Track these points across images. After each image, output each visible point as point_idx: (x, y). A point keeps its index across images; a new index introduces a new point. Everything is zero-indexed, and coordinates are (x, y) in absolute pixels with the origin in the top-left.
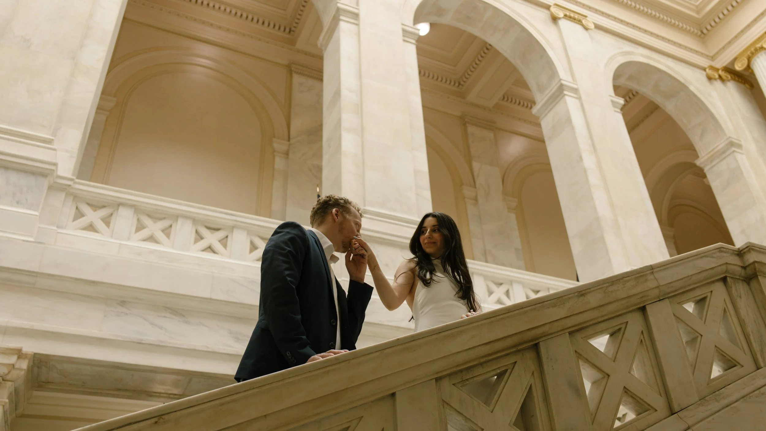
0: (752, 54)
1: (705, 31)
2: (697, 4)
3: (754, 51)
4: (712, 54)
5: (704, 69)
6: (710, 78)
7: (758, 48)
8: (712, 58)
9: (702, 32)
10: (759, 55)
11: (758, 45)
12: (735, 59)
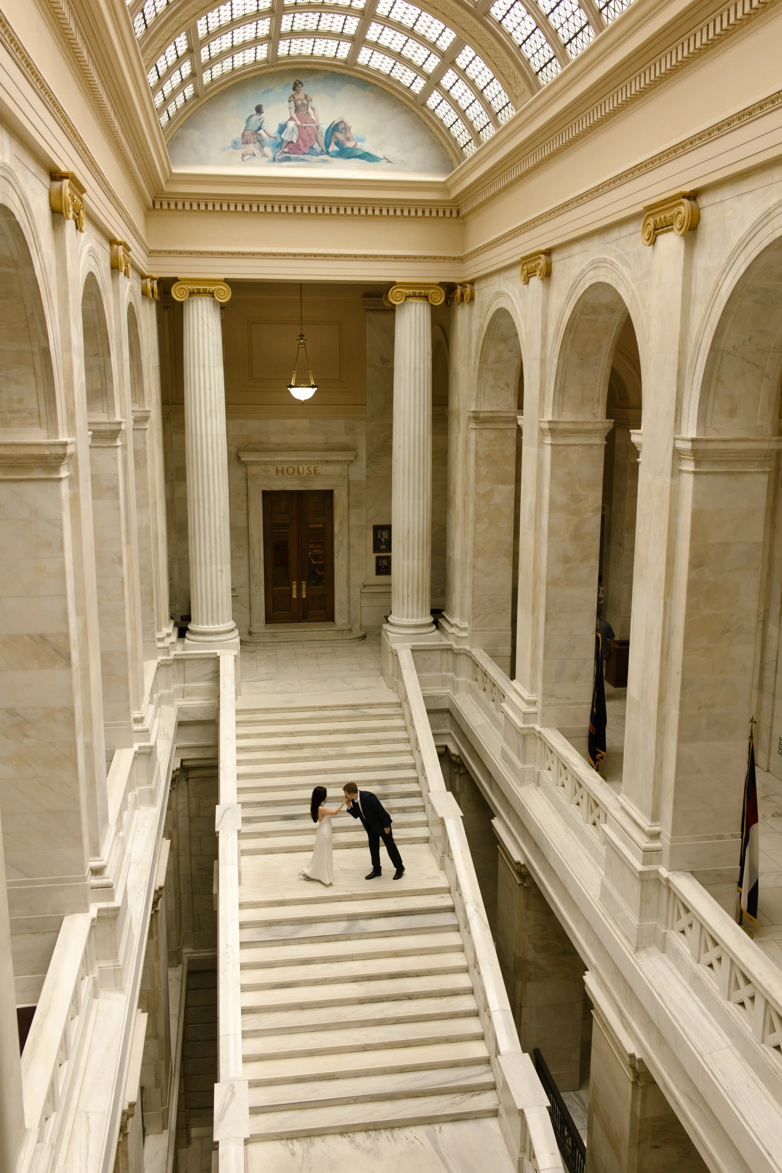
0: (199, 292)
1: (158, 206)
2: (174, 171)
3: (202, 291)
4: (152, 248)
5: (143, 277)
6: (144, 293)
7: (208, 292)
8: (151, 253)
9: (154, 204)
10: (204, 298)
11: (212, 288)
12: (176, 280)
